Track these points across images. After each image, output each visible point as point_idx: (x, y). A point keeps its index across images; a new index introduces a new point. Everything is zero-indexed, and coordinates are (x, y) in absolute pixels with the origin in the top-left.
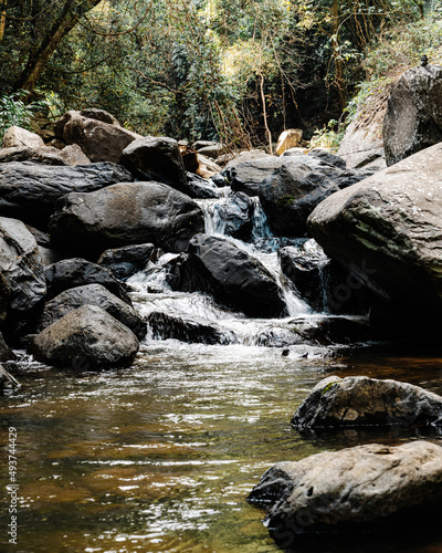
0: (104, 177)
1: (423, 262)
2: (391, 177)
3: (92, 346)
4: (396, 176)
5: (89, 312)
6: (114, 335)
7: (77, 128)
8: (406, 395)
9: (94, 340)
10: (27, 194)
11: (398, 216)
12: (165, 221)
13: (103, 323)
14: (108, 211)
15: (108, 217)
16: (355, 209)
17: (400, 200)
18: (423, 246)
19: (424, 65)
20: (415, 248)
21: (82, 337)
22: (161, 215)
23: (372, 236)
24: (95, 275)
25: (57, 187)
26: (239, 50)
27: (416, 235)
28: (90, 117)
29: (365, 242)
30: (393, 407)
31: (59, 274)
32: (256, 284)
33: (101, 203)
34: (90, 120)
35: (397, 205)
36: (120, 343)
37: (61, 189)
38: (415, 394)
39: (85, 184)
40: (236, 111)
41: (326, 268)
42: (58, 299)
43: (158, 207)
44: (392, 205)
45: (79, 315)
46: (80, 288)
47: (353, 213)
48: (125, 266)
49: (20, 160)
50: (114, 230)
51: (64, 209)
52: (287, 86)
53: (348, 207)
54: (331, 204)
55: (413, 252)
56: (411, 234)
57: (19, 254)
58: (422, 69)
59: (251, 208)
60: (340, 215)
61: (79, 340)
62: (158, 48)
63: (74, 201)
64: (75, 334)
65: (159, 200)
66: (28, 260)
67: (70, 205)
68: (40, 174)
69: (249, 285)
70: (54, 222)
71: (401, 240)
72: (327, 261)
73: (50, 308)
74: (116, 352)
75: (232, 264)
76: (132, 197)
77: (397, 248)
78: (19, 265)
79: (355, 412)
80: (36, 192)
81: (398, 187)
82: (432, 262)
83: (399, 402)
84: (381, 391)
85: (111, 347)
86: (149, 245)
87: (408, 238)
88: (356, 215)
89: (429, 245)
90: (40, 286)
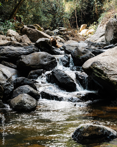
0: (31, 50)
1: (110, 81)
2: (103, 57)
3: (25, 105)
4: (104, 57)
5: (24, 96)
6: (30, 102)
7: (26, 30)
8: (101, 129)
9: (25, 104)
10: (11, 55)
11: (104, 68)
12: (46, 63)
13: (28, 99)
14: (32, 60)
15: (31, 62)
16: (93, 66)
17: (105, 64)
18: (111, 77)
19: (115, 18)
20: (109, 77)
21: (22, 103)
22: (45, 61)
23: (98, 73)
24: (27, 82)
25: (19, 53)
26: (70, 3)
27: (109, 74)
28: (29, 27)
29: (96, 75)
30: (98, 132)
31: (18, 81)
32: (69, 83)
33: (30, 58)
34: (29, 28)
35: (104, 66)
36: (32, 104)
37: (20, 53)
38: (104, 129)
39: (26, 52)
40: (69, 21)
41: (87, 78)
42: (17, 89)
43: (45, 59)
44: (103, 65)
45: (21, 97)
46: (23, 86)
47: (93, 67)
48: (36, 75)
49: (9, 45)
50: (33, 65)
51: (20, 60)
52: (83, 14)
53: (92, 65)
54: (88, 63)
55: (108, 78)
56: (108, 73)
57: (7, 78)
58: (115, 19)
59: (69, 58)
60: (90, 67)
61: (21, 104)
62: (49, 2)
63: (23, 58)
64: (20, 102)
65: (45, 57)
66: (9, 80)
67: (22, 59)
68: (14, 49)
69: (67, 83)
70: (18, 63)
71: (105, 75)
72: (87, 76)
73: (15, 92)
74: (31, 107)
75: (63, 77)
76: (38, 56)
77: (104, 77)
78: (6, 81)
79: (88, 134)
80: (13, 54)
81: (104, 60)
82: (113, 81)
83: (100, 131)
84: (95, 128)
85: (29, 105)
86: (42, 70)
87: (107, 75)
88: (94, 67)
89: (112, 76)
90: (12, 87)
